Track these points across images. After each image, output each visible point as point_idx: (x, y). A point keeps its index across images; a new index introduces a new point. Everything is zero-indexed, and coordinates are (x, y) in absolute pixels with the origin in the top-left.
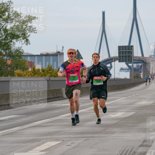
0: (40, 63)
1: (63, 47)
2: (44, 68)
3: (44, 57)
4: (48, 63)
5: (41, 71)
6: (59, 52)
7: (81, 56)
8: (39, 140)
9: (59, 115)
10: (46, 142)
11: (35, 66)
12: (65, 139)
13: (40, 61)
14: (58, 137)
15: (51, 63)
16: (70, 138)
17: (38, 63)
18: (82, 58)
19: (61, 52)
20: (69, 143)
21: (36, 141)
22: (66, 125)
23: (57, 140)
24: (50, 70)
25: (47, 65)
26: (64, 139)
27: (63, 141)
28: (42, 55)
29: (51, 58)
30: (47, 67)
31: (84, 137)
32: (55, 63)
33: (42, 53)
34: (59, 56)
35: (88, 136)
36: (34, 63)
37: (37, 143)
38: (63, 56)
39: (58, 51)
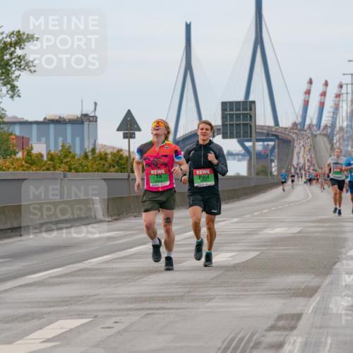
0: (43, 139)
1: (96, 104)
2: (52, 152)
3: (52, 127)
4: (60, 140)
5: (45, 158)
6: (86, 115)
7: (137, 124)
8: (39, 316)
9: (87, 260)
10: (57, 320)
11: (32, 148)
12: (100, 314)
13: (43, 135)
14: (82, 308)
15: (69, 140)
16: (111, 310)
17: (39, 140)
18: (139, 130)
19: (92, 115)
20: (109, 322)
21: (33, 319)
22: (101, 282)
23: (81, 315)
24: (66, 156)
25: (60, 144)
26: (96, 314)
27: (96, 317)
28: (48, 122)
29: (69, 127)
30: (60, 148)
31: (143, 309)
32: (78, 140)
33: (48, 118)
34: (86, 124)
35: (152, 305)
36: (28, 139)
37: (36, 322)
38: (96, 125)
39: (84, 113)
